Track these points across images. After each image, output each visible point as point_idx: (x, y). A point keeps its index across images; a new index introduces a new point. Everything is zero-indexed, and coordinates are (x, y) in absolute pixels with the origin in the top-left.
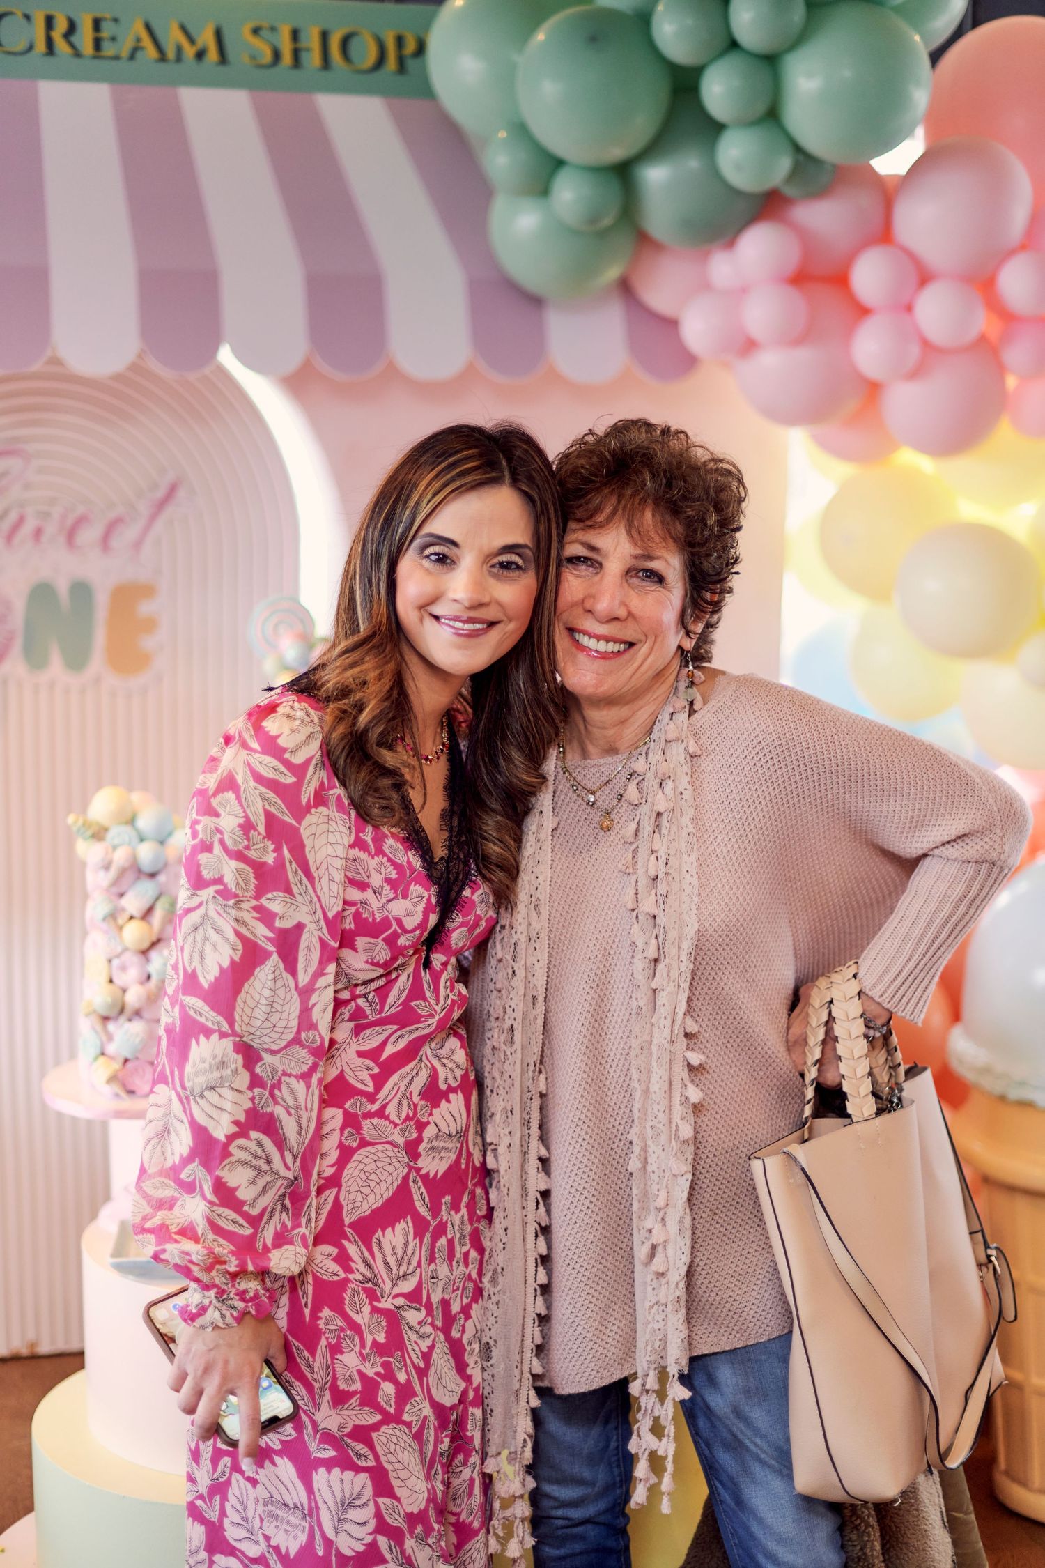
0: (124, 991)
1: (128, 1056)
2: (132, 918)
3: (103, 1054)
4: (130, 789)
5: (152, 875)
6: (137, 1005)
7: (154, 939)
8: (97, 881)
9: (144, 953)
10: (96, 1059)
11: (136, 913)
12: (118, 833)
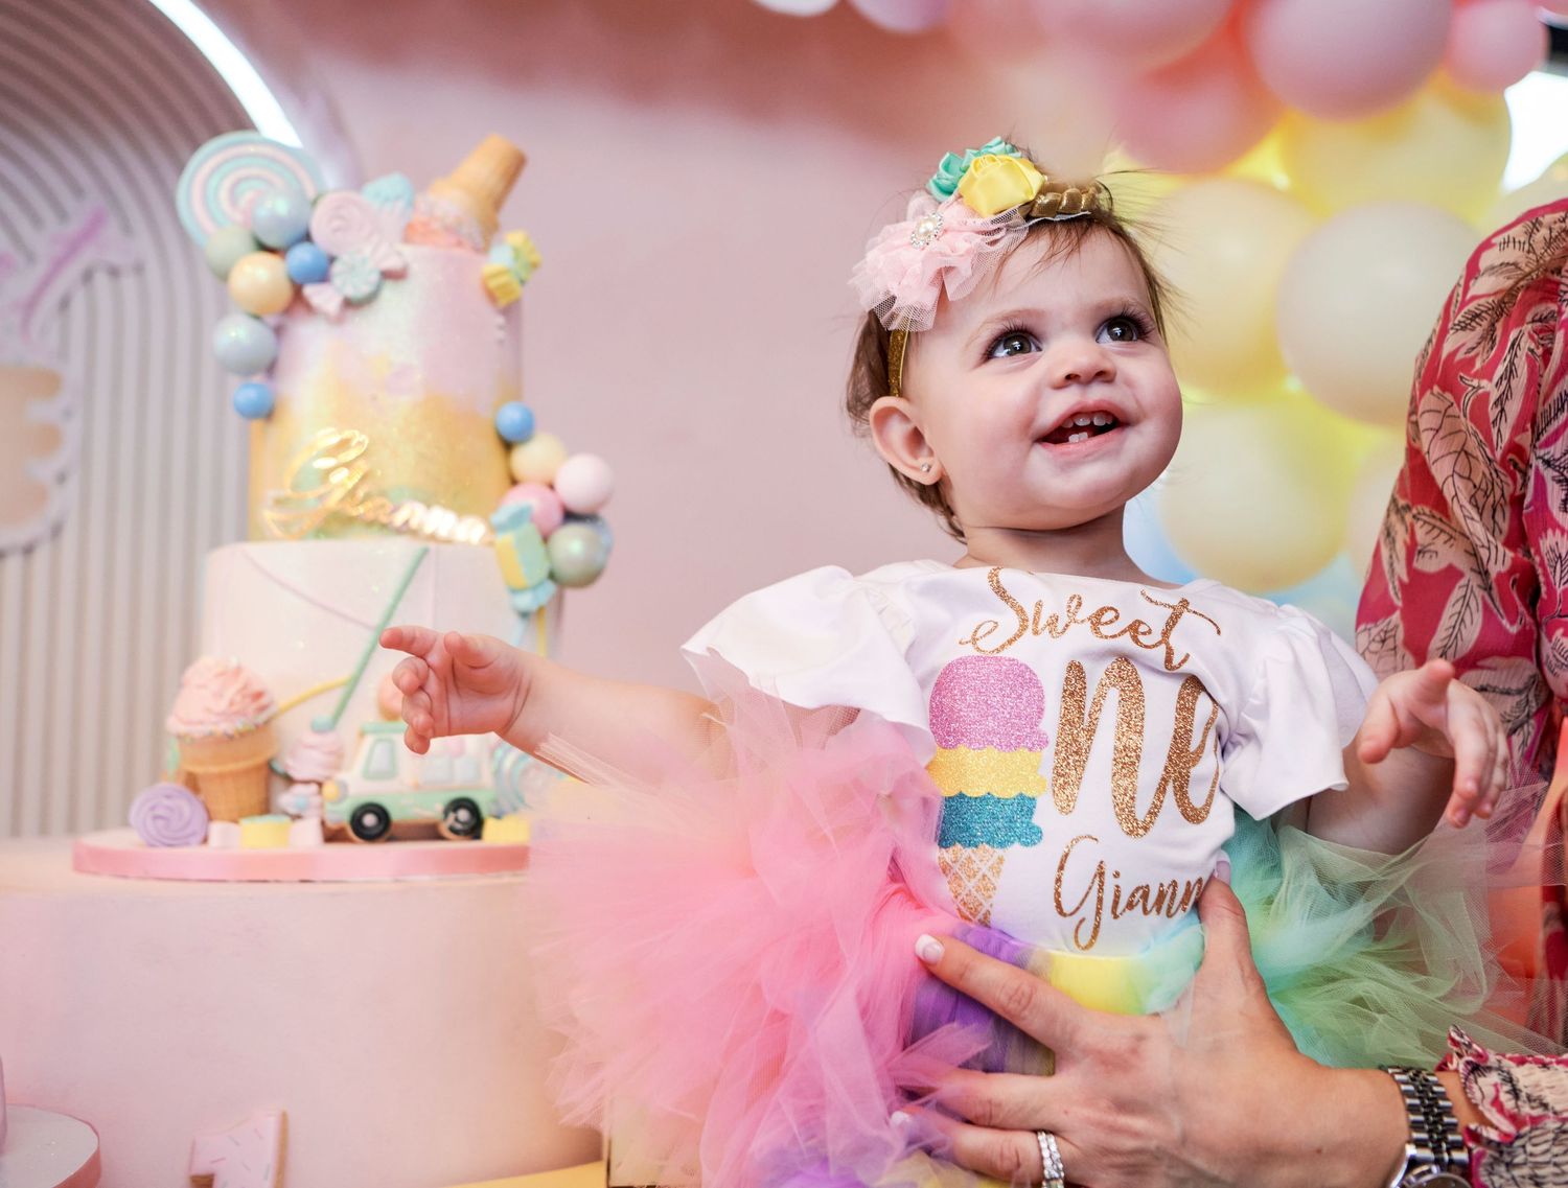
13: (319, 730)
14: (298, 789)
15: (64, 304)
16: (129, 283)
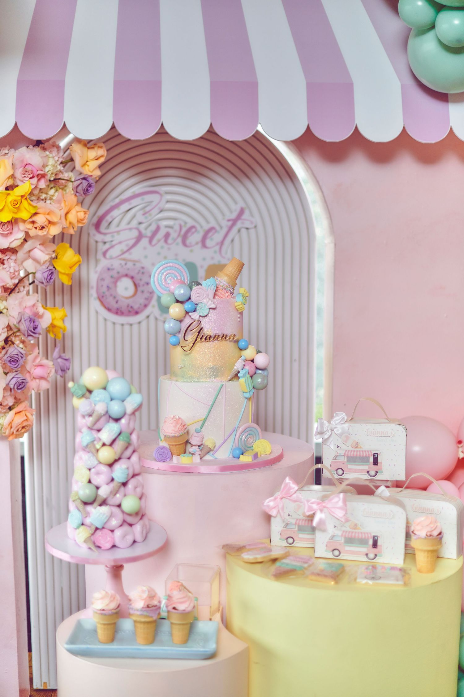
0: (98, 488)
1: (99, 526)
2: (104, 445)
3: (83, 524)
4: (106, 368)
5: (117, 420)
6: (105, 496)
7: (117, 458)
8: (83, 422)
9: (111, 465)
10: (78, 528)
11: (108, 442)
12: (98, 395)
13: (197, 432)
14: (194, 447)
15: (232, 241)
16: (252, 231)
